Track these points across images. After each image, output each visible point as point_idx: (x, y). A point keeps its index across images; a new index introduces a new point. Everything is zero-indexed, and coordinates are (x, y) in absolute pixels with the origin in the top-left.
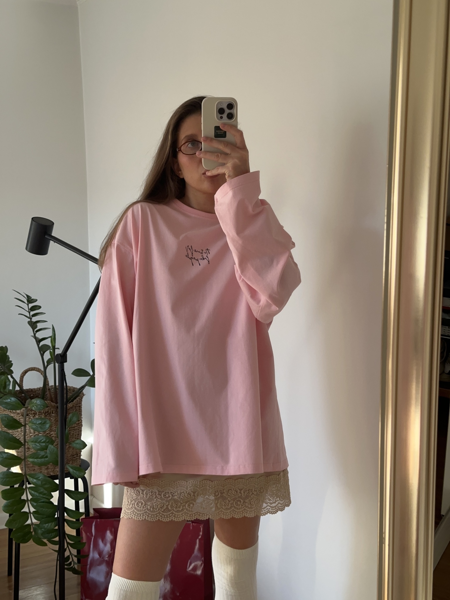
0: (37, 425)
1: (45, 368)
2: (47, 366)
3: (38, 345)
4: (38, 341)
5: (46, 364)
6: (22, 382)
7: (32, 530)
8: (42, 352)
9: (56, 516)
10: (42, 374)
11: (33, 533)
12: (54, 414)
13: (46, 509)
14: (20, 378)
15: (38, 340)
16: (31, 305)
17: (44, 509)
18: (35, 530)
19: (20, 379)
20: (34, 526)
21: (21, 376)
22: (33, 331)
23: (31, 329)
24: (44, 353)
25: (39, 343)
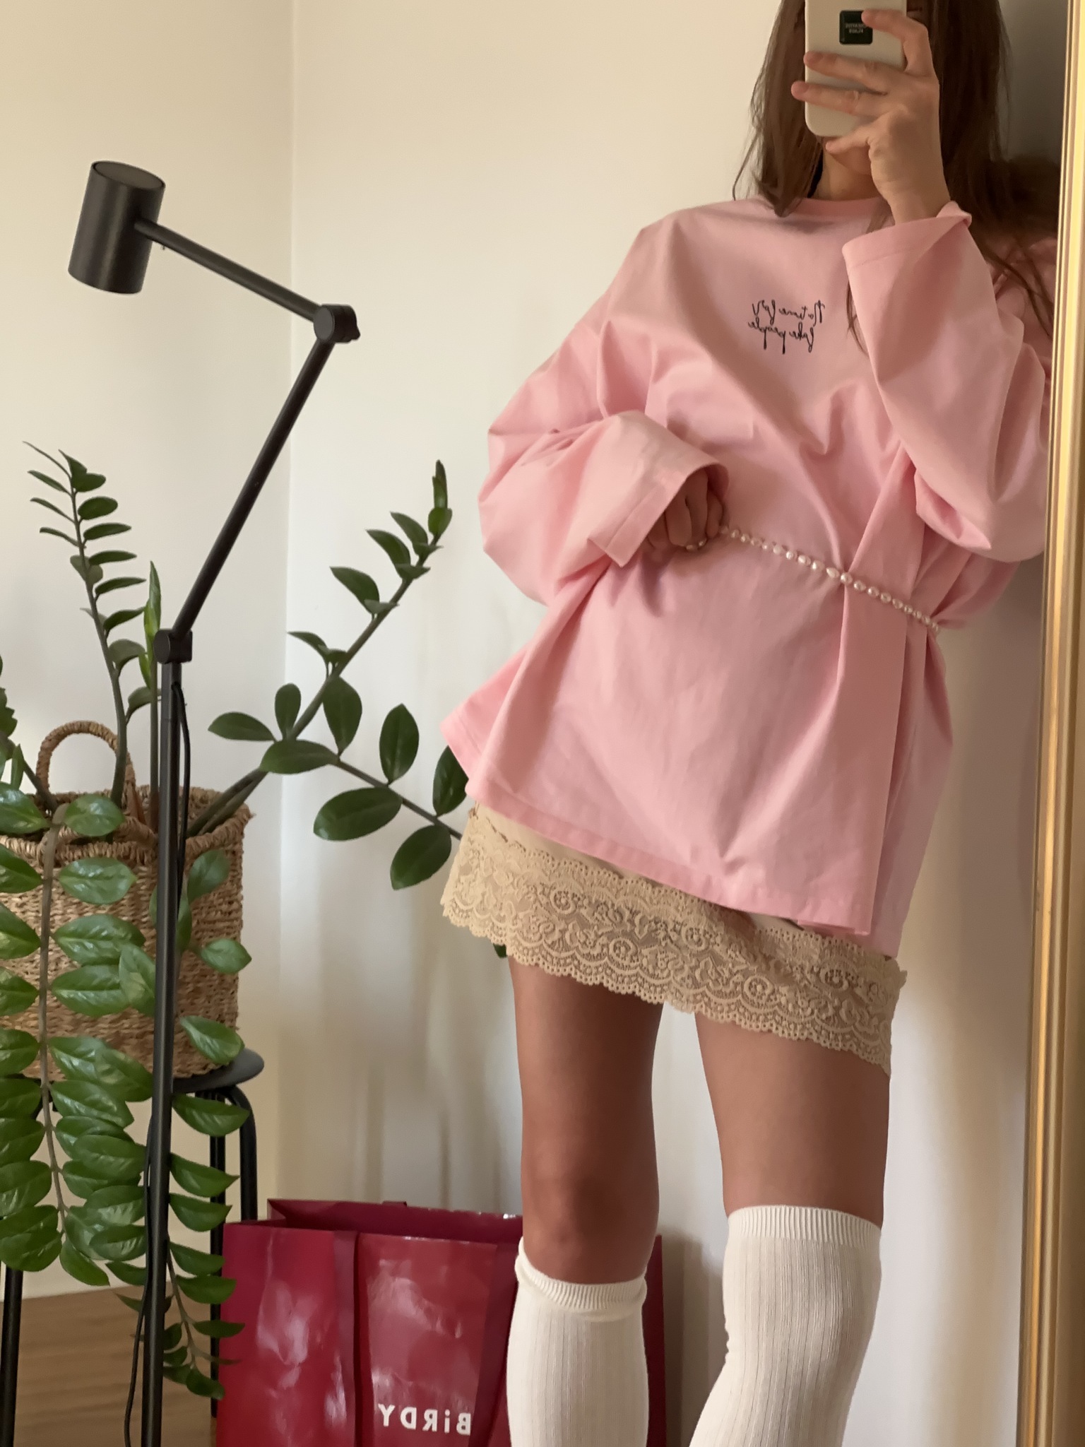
0: (89, 882)
1: (123, 720)
2: (131, 711)
3: (103, 639)
4: (106, 625)
5: (126, 706)
6: (47, 770)
7: (59, 1229)
8: (114, 664)
9: (141, 1183)
10: (112, 746)
11: (64, 1239)
12: (147, 866)
13: (111, 1159)
14: (39, 754)
15: (102, 622)
16: (82, 498)
17: (102, 1157)
18: (70, 1228)
19: (40, 757)
20: (66, 1214)
21: (42, 748)
22: (89, 589)
23: (83, 584)
24: (121, 665)
25: (105, 633)
